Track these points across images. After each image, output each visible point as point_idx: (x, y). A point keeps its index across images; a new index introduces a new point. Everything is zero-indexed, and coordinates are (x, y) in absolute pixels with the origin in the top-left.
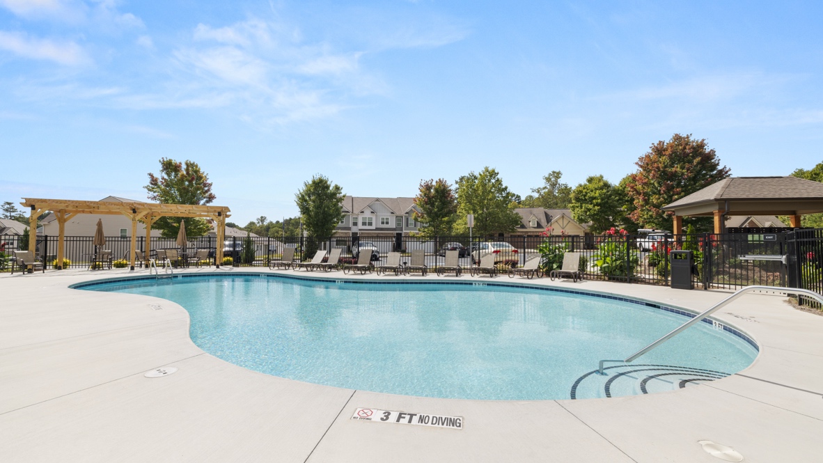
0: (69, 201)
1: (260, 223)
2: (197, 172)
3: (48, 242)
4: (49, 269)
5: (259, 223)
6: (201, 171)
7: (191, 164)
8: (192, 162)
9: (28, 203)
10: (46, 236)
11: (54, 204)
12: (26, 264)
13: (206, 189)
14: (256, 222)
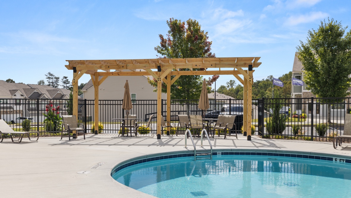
0: (102, 61)
1: (230, 87)
2: (197, 30)
3: (87, 106)
4: (89, 133)
5: (228, 86)
6: (201, 29)
7: (193, 23)
8: (193, 21)
9: (71, 65)
10: (85, 100)
11: (90, 65)
12: (71, 129)
13: (206, 48)
14: (226, 85)
